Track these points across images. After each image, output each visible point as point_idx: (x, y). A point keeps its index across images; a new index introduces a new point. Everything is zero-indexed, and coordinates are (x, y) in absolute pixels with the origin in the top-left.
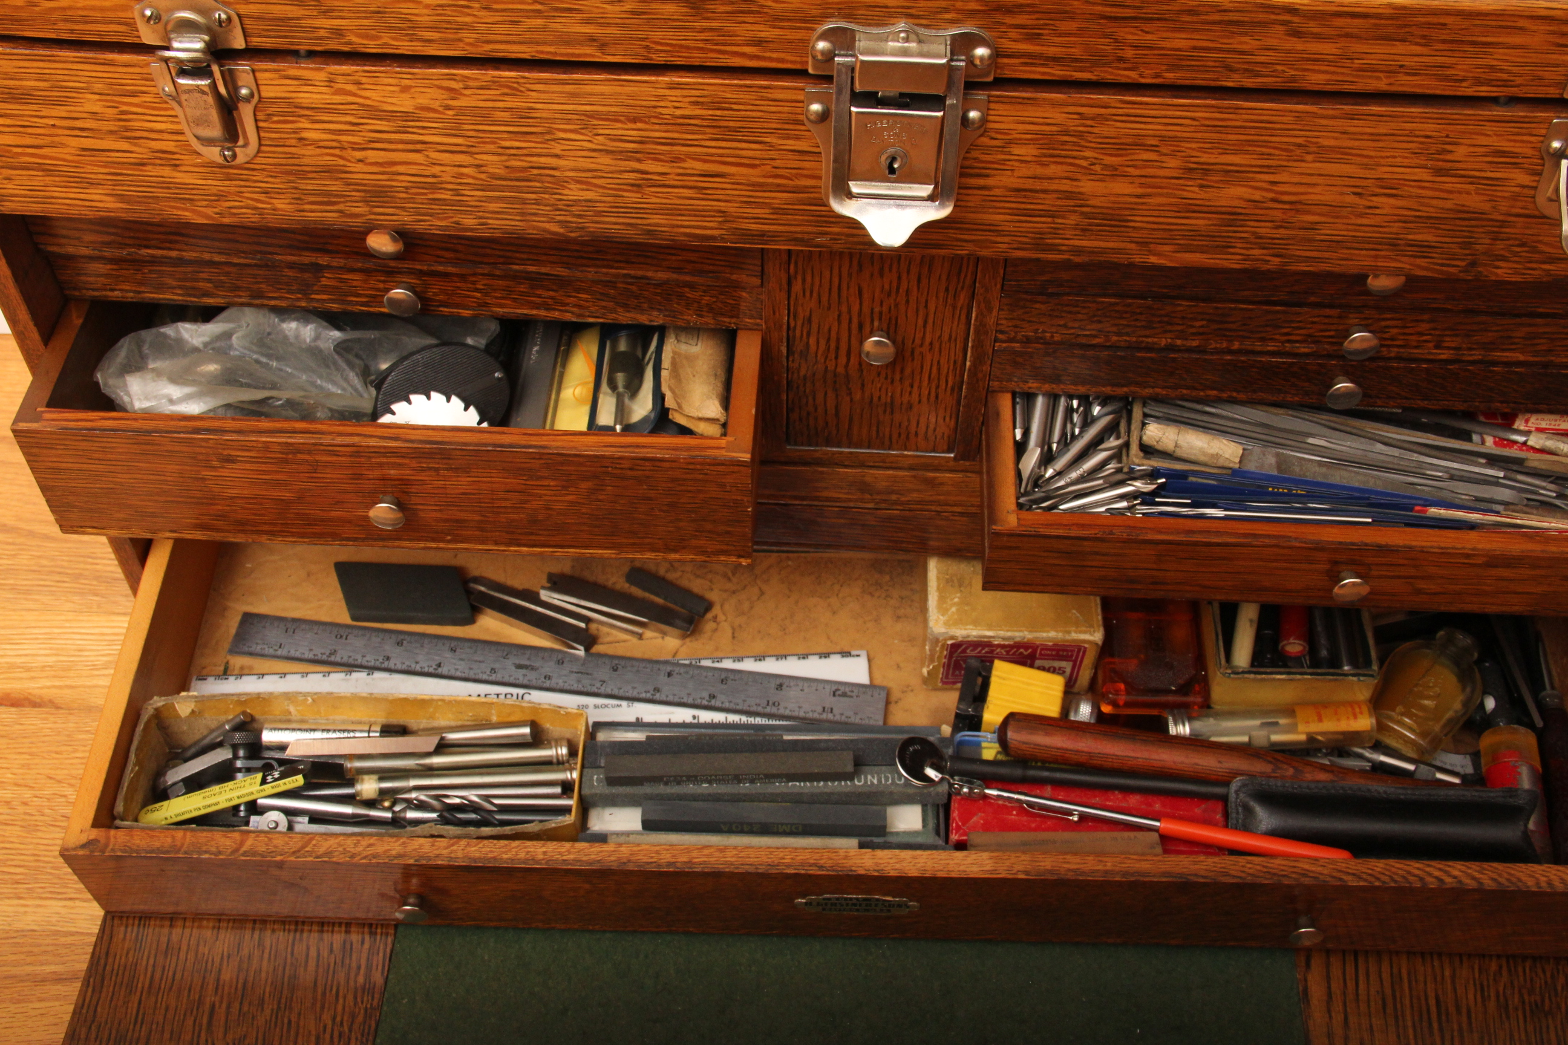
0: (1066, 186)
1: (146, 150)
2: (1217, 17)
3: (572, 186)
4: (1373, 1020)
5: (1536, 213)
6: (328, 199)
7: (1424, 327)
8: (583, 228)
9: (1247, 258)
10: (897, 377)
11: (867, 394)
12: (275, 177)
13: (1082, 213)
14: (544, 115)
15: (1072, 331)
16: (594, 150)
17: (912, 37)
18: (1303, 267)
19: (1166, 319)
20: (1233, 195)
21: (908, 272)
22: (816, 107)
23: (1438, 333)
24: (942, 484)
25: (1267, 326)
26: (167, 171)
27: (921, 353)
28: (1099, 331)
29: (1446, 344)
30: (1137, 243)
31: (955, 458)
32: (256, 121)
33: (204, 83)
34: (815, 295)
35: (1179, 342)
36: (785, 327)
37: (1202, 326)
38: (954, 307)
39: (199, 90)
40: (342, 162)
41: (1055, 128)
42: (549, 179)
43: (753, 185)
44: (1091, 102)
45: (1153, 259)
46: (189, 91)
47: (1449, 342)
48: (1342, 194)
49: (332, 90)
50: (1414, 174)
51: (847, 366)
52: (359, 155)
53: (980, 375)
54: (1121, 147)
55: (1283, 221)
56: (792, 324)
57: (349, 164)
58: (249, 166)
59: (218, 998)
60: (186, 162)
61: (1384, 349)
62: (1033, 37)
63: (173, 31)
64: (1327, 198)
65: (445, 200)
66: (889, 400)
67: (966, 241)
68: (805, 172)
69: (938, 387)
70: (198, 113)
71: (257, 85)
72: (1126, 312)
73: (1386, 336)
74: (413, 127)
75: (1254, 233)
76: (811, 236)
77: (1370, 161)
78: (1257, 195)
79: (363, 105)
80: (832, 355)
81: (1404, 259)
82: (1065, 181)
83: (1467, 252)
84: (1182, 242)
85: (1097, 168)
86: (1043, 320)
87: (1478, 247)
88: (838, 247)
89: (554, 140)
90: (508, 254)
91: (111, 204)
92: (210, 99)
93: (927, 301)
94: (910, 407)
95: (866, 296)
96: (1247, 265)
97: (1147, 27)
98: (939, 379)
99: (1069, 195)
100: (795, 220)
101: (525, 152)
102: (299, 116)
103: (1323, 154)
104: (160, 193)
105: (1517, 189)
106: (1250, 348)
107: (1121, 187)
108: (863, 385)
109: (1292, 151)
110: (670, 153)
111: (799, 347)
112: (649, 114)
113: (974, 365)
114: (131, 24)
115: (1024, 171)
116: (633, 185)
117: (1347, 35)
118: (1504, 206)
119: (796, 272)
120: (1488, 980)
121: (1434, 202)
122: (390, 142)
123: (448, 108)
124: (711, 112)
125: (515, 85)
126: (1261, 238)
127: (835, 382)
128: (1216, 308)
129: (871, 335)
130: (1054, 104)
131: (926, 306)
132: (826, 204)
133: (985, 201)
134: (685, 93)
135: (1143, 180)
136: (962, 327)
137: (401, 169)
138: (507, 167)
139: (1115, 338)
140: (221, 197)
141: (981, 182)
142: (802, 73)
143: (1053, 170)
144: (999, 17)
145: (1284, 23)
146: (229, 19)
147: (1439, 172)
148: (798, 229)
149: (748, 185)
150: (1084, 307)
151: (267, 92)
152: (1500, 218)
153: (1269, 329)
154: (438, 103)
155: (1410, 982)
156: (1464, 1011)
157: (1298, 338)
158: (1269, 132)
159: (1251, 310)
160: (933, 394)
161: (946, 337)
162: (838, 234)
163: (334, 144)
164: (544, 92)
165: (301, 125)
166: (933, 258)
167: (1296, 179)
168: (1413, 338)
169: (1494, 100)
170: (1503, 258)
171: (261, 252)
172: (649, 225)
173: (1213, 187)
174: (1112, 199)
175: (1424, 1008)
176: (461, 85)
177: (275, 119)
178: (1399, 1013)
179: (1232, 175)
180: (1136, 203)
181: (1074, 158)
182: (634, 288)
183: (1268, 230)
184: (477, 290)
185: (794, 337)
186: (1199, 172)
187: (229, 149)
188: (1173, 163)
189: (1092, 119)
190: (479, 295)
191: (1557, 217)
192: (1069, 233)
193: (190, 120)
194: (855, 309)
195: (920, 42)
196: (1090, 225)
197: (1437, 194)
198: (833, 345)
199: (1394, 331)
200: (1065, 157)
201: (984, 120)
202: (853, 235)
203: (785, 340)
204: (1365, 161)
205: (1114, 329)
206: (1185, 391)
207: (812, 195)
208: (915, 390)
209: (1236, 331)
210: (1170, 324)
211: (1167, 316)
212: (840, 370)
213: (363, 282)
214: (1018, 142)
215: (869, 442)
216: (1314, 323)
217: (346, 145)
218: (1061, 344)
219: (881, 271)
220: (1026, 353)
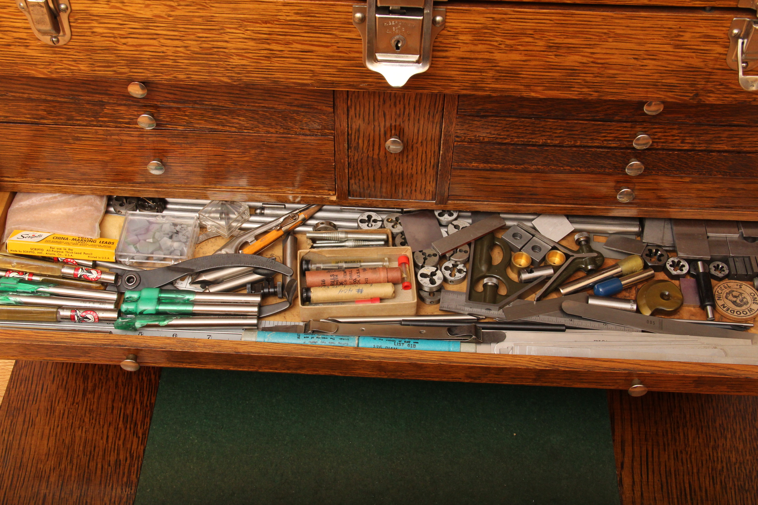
0: (487, 56)
1: (10, 38)
3: (234, 58)
4: (656, 495)
5: (727, 68)
6: (108, 64)
7: (675, 132)
8: (240, 80)
9: (581, 93)
10: (405, 160)
11: (390, 169)
12: (80, 52)
13: (496, 70)
14: (220, 20)
15: (494, 136)
16: (246, 38)
18: (609, 98)
19: (542, 129)
20: (572, 60)
21: (409, 104)
22: (358, 15)
23: (682, 135)
25: (594, 132)
26: (22, 49)
27: (417, 148)
28: (508, 136)
29: (687, 141)
30: (524, 85)
31: (436, 204)
32: (69, 22)
33: (41, 1)
34: (361, 116)
35: (549, 141)
36: (346, 133)
37: (560, 133)
38: (433, 123)
39: (39, 5)
40: (115, 45)
41: (480, 26)
42: (222, 54)
43: (327, 57)
44: (498, 12)
45: (533, 94)
47: (688, 140)
48: (628, 59)
49: (110, 6)
50: (664, 48)
51: (378, 154)
52: (124, 41)
53: (447, 159)
54: (514, 35)
55: (598, 73)
56: (350, 132)
57: (119, 46)
58: (65, 46)
59: (48, 491)
60: (32, 44)
61: (655, 144)
64: (620, 61)
65: (169, 65)
66: (401, 172)
67: (437, 85)
68: (354, 50)
69: (426, 165)
70: (38, 17)
71: (70, 3)
72: (521, 126)
73: (656, 137)
74: (152, 26)
75: (584, 80)
76: (358, 83)
77: (642, 41)
78: (585, 60)
79: (126, 14)
80: (371, 149)
81: (661, 93)
82: (486, 53)
83: (693, 89)
84: (547, 85)
85: (502, 46)
86: (479, 130)
87: (699, 86)
88: (371, 89)
89: (224, 33)
90: (202, 96)
92: (45, 10)
93: (419, 120)
94: (412, 176)
95: (388, 117)
96: (581, 97)
98: (426, 162)
99: (488, 61)
100: (349, 75)
101: (210, 39)
102: (92, 20)
103: (617, 37)
104: (18, 61)
105: (717, 55)
106: (586, 144)
107: (515, 56)
108: (387, 165)
109: (602, 36)
110: (284, 39)
111: (354, 144)
112: (273, 19)
113: (444, 153)
115: (465, 48)
116: (266, 57)
118: (711, 64)
119: (351, 105)
120: (716, 474)
121: (675, 63)
122: (140, 34)
123: (170, 16)
124: (305, 18)
125: (204, 4)
126: (587, 82)
127: (373, 163)
128: (568, 123)
129: (391, 137)
130: (480, 13)
131: (419, 122)
132: (365, 67)
133: (446, 64)
134: (291, 8)
135: (526, 52)
136: (438, 132)
137: (146, 48)
138: (201, 48)
139: (516, 140)
140: (51, 63)
141: (444, 54)
143: (480, 47)
147: (677, 47)
148: (351, 80)
149: (325, 57)
150: (499, 123)
151: (75, 7)
152: (710, 70)
153: (595, 134)
154: (164, 13)
155: (675, 475)
156: (704, 490)
157: (610, 138)
158: (589, 27)
159: (586, 124)
160: (423, 170)
161: (429, 139)
162: (372, 82)
163: (111, 35)
164: (219, 8)
165: (92, 25)
166: (421, 94)
167: (604, 51)
168: (670, 138)
169: (703, 9)
170: (712, 92)
171: (72, 95)
172: (275, 78)
173: (562, 56)
174: (511, 62)
175: (683, 489)
176: (176, 4)
177: (80, 21)
178: (670, 491)
179: (571, 49)
180: (523, 65)
181: (491, 41)
182: (267, 114)
183: (591, 78)
184: (186, 115)
185: (351, 139)
186: (555, 48)
187: (55, 37)
188: (541, 43)
189: (499, 20)
190: (187, 118)
191: (737, 69)
192: (489, 81)
193: (34, 21)
194: (382, 124)
196: (500, 76)
197: (677, 58)
198: (371, 144)
199: (660, 134)
200: (486, 41)
201: (444, 21)
202: (379, 83)
203: (346, 141)
204: (639, 41)
205: (515, 135)
206: (553, 167)
207: (357, 62)
208: (414, 167)
209: (578, 135)
210: (544, 132)
211: (542, 127)
212: (375, 156)
213: (127, 111)
214: (462, 33)
215: (391, 195)
216: (618, 130)
217: (117, 36)
218: (488, 142)
219: (395, 103)
220: (470, 147)
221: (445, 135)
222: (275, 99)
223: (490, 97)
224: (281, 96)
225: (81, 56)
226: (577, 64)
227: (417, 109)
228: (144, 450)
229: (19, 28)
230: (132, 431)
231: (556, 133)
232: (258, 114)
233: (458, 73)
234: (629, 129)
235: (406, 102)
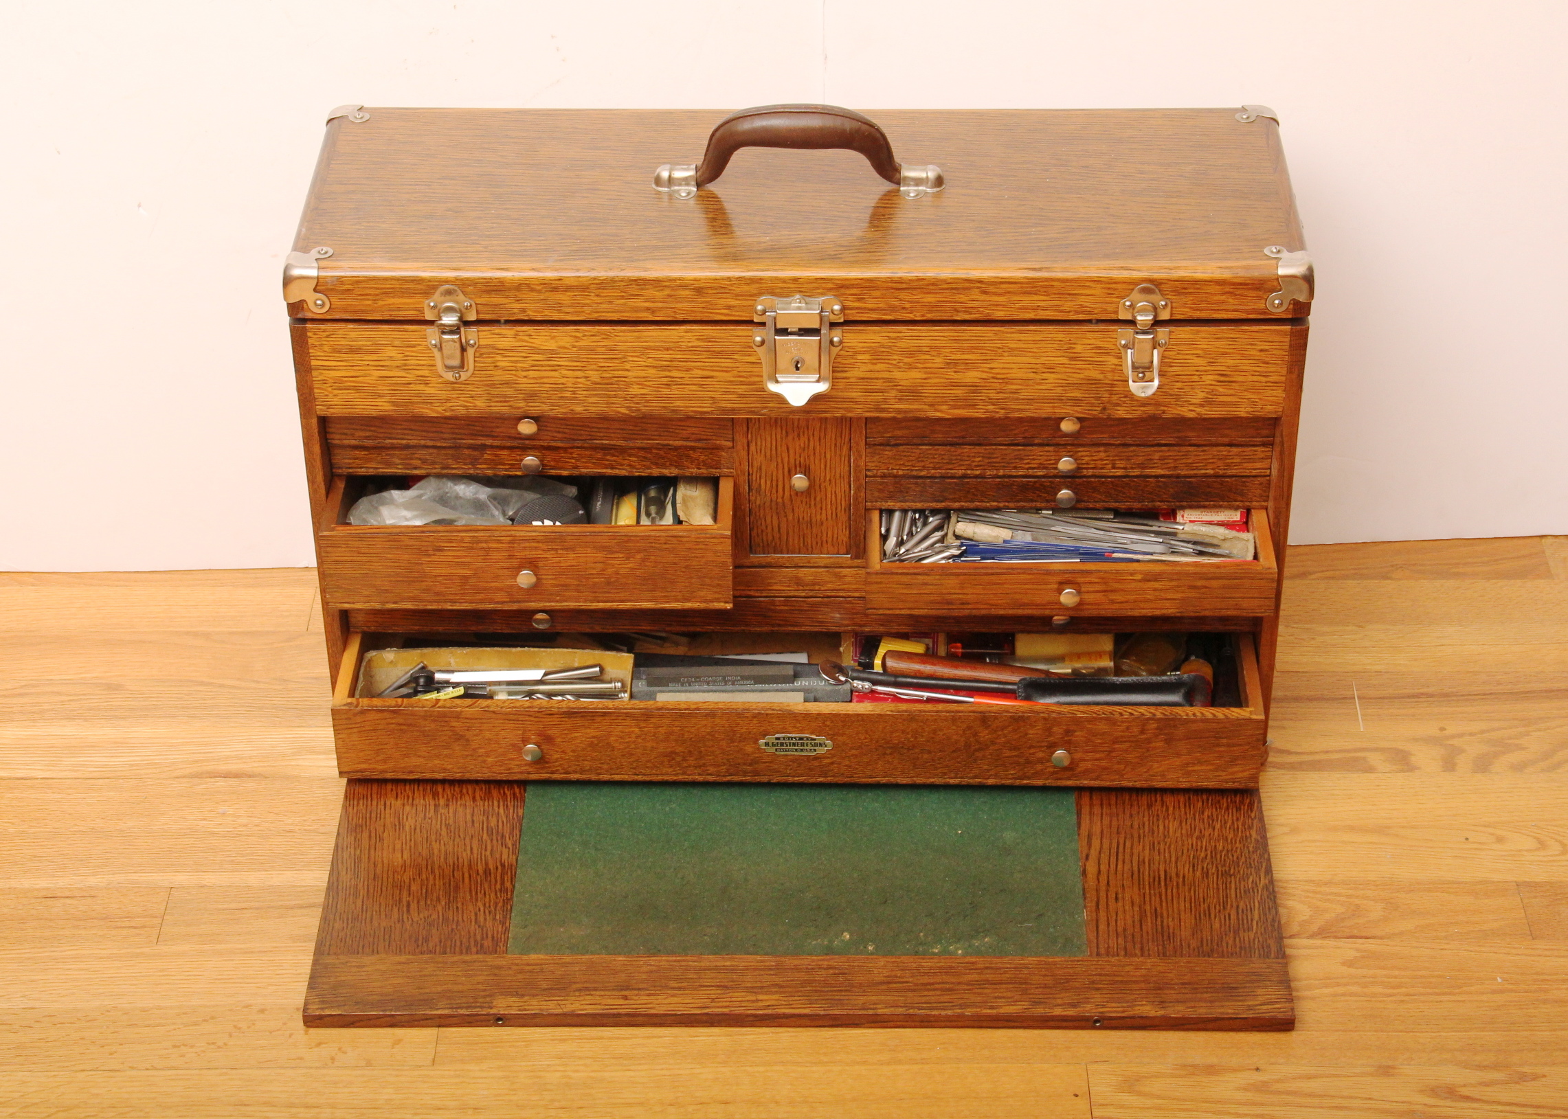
0: (886, 375)
1: (413, 376)
2: (946, 286)
3: (634, 387)
4: (1125, 882)
6: (505, 399)
7: (1102, 455)
8: (638, 410)
9: (987, 411)
10: (813, 503)
11: (796, 515)
12: (479, 388)
13: (897, 390)
14: (622, 348)
15: (908, 468)
16: (647, 366)
17: (803, 301)
18: (1017, 415)
19: (959, 457)
20: (972, 376)
21: (813, 435)
22: (758, 339)
23: (1110, 458)
24: (845, 576)
25: (1016, 459)
26: (422, 387)
27: (825, 487)
28: (923, 467)
29: (1117, 466)
30: (926, 405)
31: (851, 558)
32: (475, 357)
33: (456, 337)
34: (763, 451)
35: (969, 472)
36: (747, 474)
37: (979, 461)
38: (840, 456)
39: (454, 341)
40: (515, 378)
41: (876, 345)
42: (622, 383)
43: (727, 382)
44: (893, 331)
45: (939, 414)
46: (448, 341)
47: (1120, 464)
48: (1027, 373)
49: (515, 340)
50: (1059, 360)
51: (783, 498)
52: (524, 374)
53: (860, 500)
54: (911, 354)
55: (999, 389)
56: (751, 471)
57: (518, 379)
58: (466, 383)
60: (434, 382)
61: (1081, 469)
62: (860, 300)
63: (443, 312)
64: (1019, 375)
65: (567, 397)
66: (809, 519)
68: (754, 374)
69: (836, 509)
70: (448, 353)
71: (479, 338)
72: (936, 454)
73: (1084, 462)
74: (555, 358)
75: (987, 396)
76: (759, 408)
77: (1037, 355)
78: (984, 376)
79: (530, 347)
80: (774, 491)
81: (1071, 408)
82: (885, 372)
83: (1100, 402)
84: (950, 403)
85: (901, 364)
86: (892, 461)
87: (1104, 399)
88: (773, 415)
89: (625, 361)
91: (388, 407)
92: (456, 346)
93: (825, 453)
94: (822, 523)
95: (791, 452)
96: (988, 415)
97: (915, 292)
98: (837, 503)
99: (889, 380)
100: (750, 401)
101: (611, 368)
102: (498, 354)
103: (1012, 352)
104: (415, 399)
105: (1111, 366)
106: (1009, 473)
107: (915, 374)
108: (793, 510)
109: (996, 351)
110: (685, 366)
111: (755, 486)
112: (675, 346)
113: (855, 493)
114: (421, 311)
115: (864, 368)
116: (665, 384)
117: (1009, 292)
118: (1109, 376)
119: (752, 434)
121: (1075, 375)
122: (542, 366)
123: (574, 347)
124: (704, 344)
125: (610, 334)
127: (777, 508)
128: (986, 449)
130: (875, 332)
131: (825, 456)
132: (766, 389)
133: (847, 385)
134: (693, 334)
135: (926, 370)
136: (847, 468)
137: (546, 380)
138: (602, 378)
139: (933, 471)
140: (447, 400)
141: (844, 375)
142: (751, 322)
143: (880, 367)
144: (843, 291)
145: (978, 288)
146: (471, 306)
147: (1072, 359)
148: (752, 405)
149: (724, 382)
150: (912, 453)
151: (483, 342)
152: (1108, 382)
153: (1017, 461)
154: (570, 345)
157: (1035, 466)
158: (982, 342)
159: (1005, 449)
160: (834, 515)
161: (838, 475)
162: (773, 407)
163: (513, 368)
164: (625, 337)
165: (497, 359)
166: (826, 418)
167: (1001, 366)
168: (1099, 462)
169: (1090, 321)
170: (1118, 405)
171: (454, 439)
172: (673, 406)
173: (961, 372)
174: (911, 381)
176: (582, 334)
177: (485, 356)
179: (969, 365)
180: (923, 383)
181: (888, 360)
182: (662, 453)
183: (993, 394)
184: (573, 458)
185: (752, 479)
186: (952, 364)
187: (457, 373)
188: (939, 360)
189: (895, 339)
190: (573, 461)
191: (1128, 378)
192: (892, 401)
193: (444, 357)
194: (786, 460)
195: (806, 303)
196: (903, 396)
197: (1074, 371)
198: (774, 483)
199: (1086, 458)
200: (884, 359)
201: (841, 342)
202: (780, 408)
203: (747, 483)
204: (1033, 354)
205: (931, 465)
207: (758, 386)
208: (824, 511)
209: (999, 463)
210: (961, 460)
211: (959, 455)
212: (780, 500)
213: (509, 455)
214: (859, 353)
215: (799, 549)
216: (1041, 456)
217: (519, 369)
218: (903, 476)
219: (799, 435)
220: (884, 482)
221: (855, 472)
222: (671, 434)
223: (894, 419)
224: (677, 431)
225: (480, 391)
226: (979, 381)
227: (823, 441)
228: (517, 859)
229: (423, 365)
230: (500, 842)
231: (974, 461)
232: (651, 453)
233: (860, 394)
234: (1052, 454)
235: (811, 433)
